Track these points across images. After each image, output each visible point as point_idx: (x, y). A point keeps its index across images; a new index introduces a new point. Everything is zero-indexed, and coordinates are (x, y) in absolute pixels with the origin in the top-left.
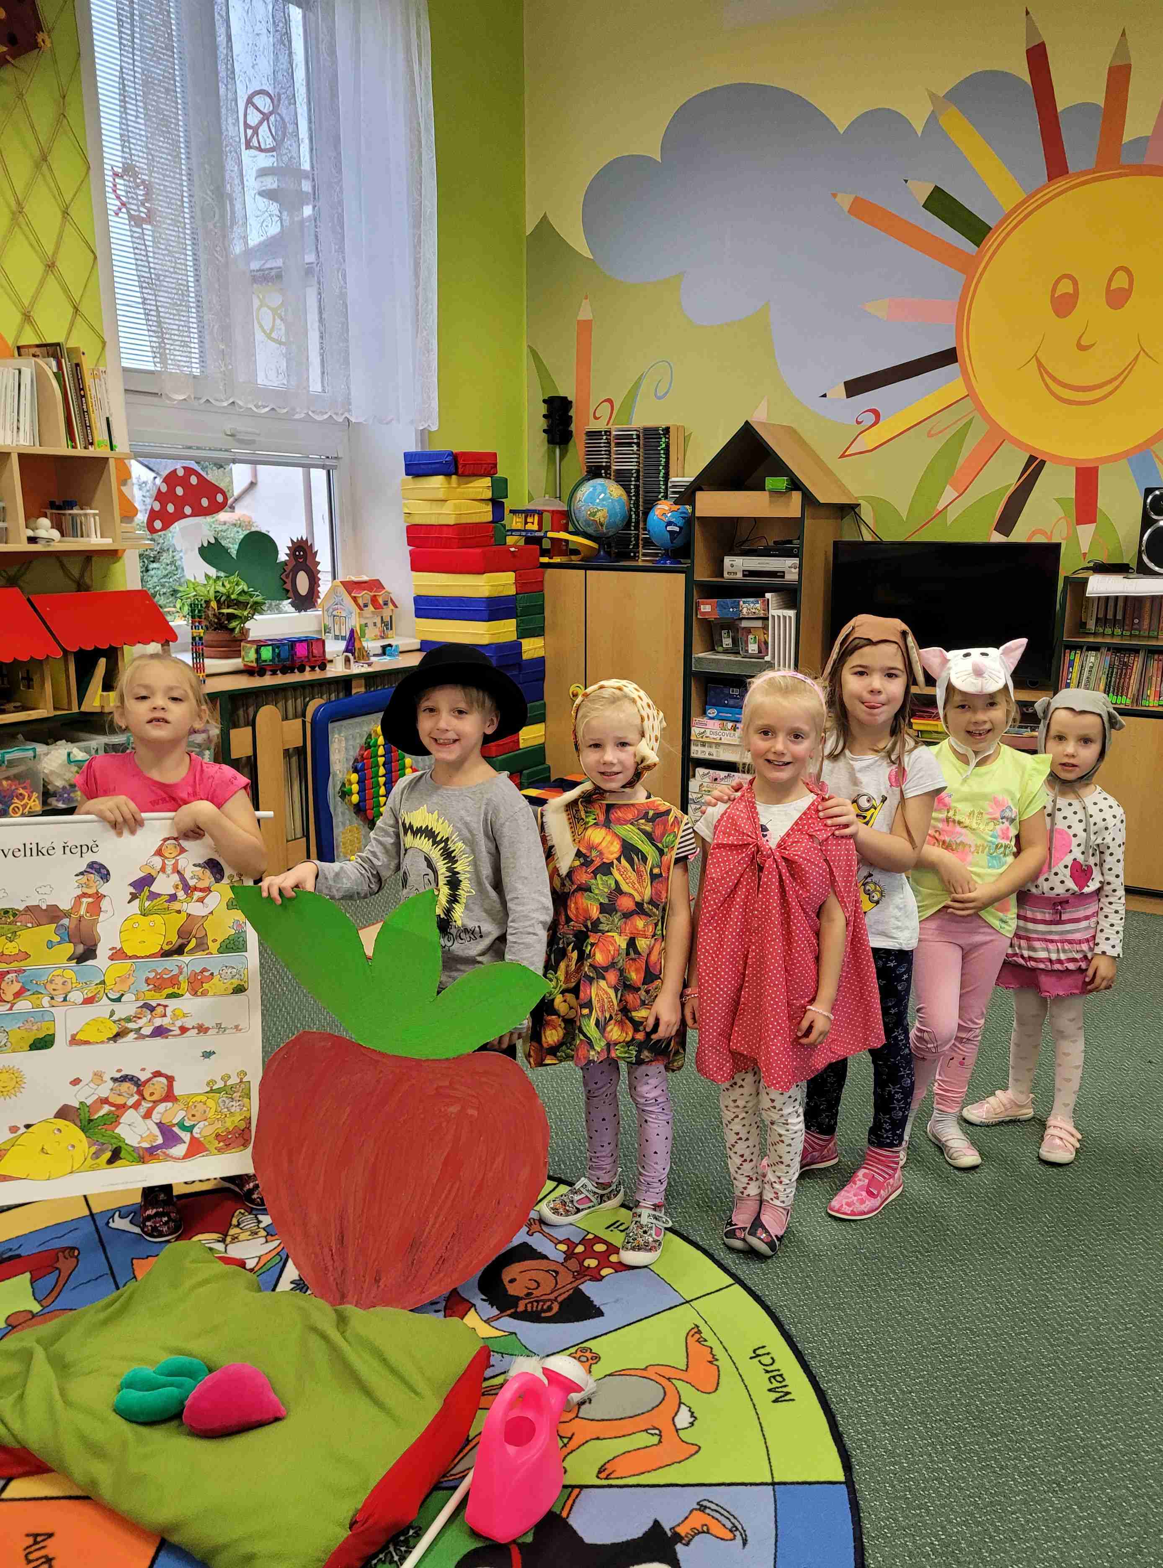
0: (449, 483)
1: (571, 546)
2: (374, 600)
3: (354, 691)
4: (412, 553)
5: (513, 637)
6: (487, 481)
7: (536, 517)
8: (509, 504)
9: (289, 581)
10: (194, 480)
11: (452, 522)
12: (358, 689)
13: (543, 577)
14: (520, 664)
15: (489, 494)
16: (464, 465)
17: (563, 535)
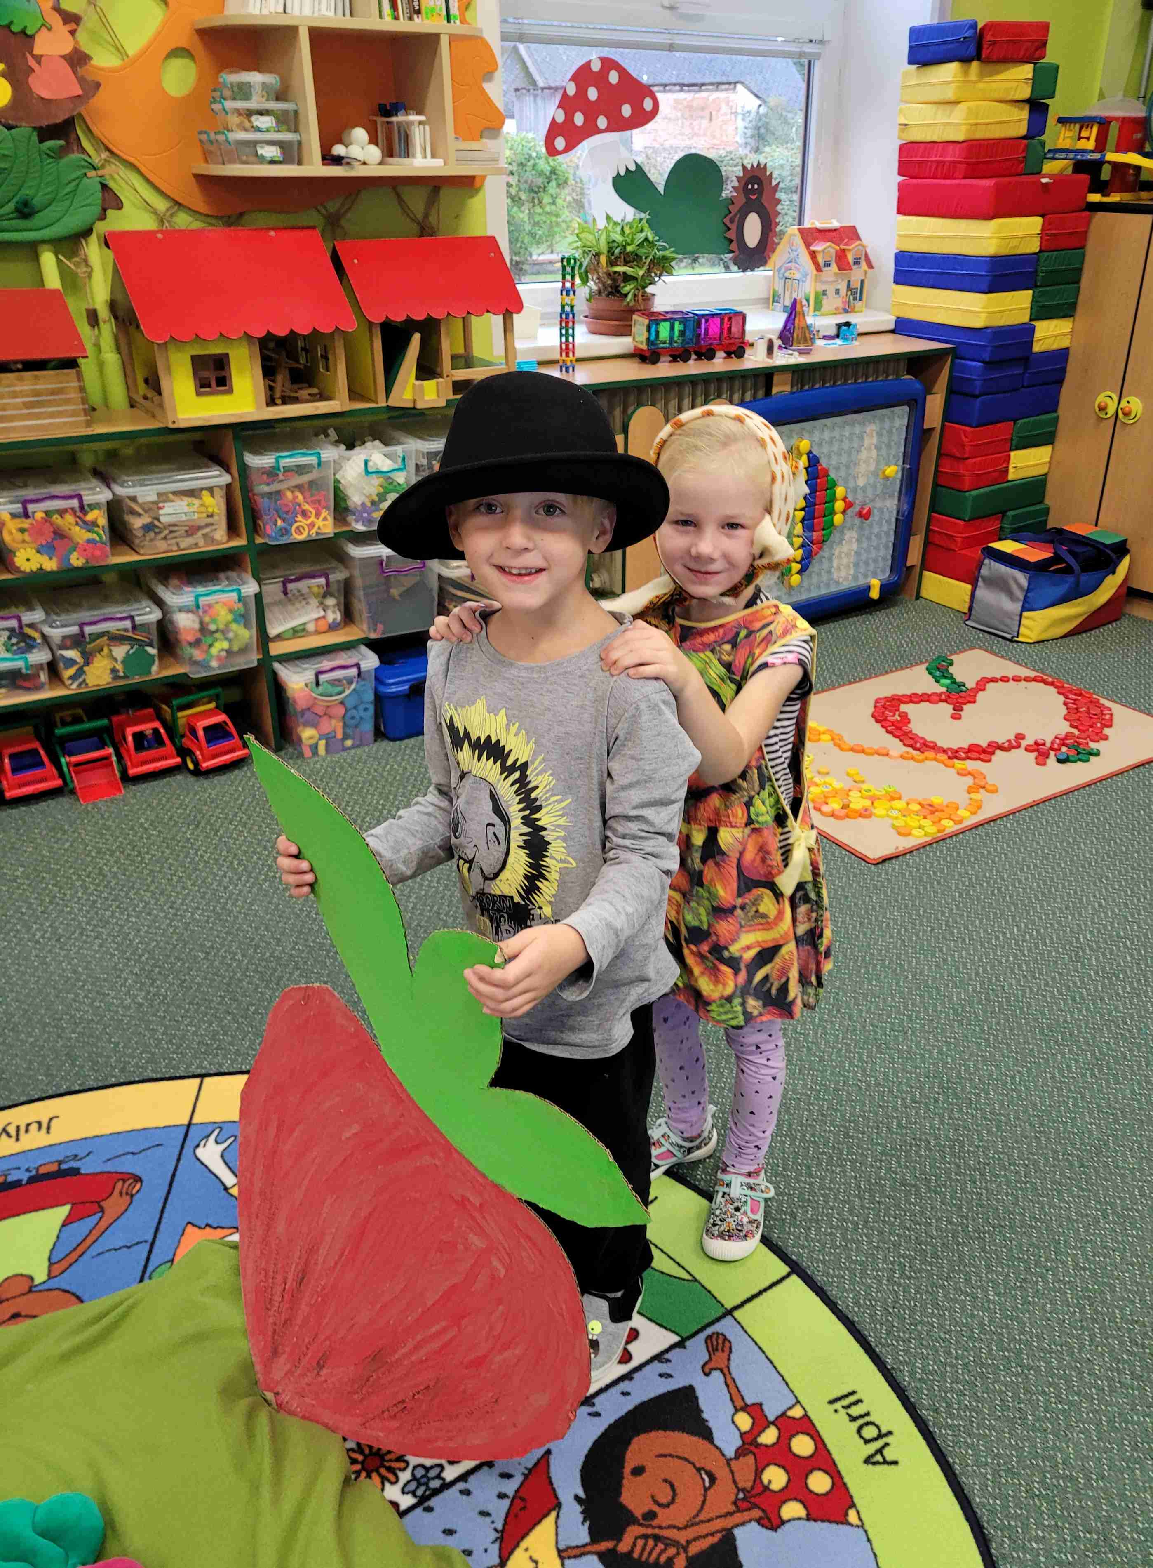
0: (966, 73)
1: (1144, 177)
2: (841, 257)
3: (774, 391)
4: (901, 187)
5: (1026, 318)
6: (1026, 71)
7: (1095, 129)
8: (1057, 107)
9: (734, 227)
10: (614, 77)
11: (960, 137)
12: (781, 387)
13: (1088, 223)
14: (1027, 359)
15: (1025, 92)
16: (993, 43)
17: (1133, 158)
